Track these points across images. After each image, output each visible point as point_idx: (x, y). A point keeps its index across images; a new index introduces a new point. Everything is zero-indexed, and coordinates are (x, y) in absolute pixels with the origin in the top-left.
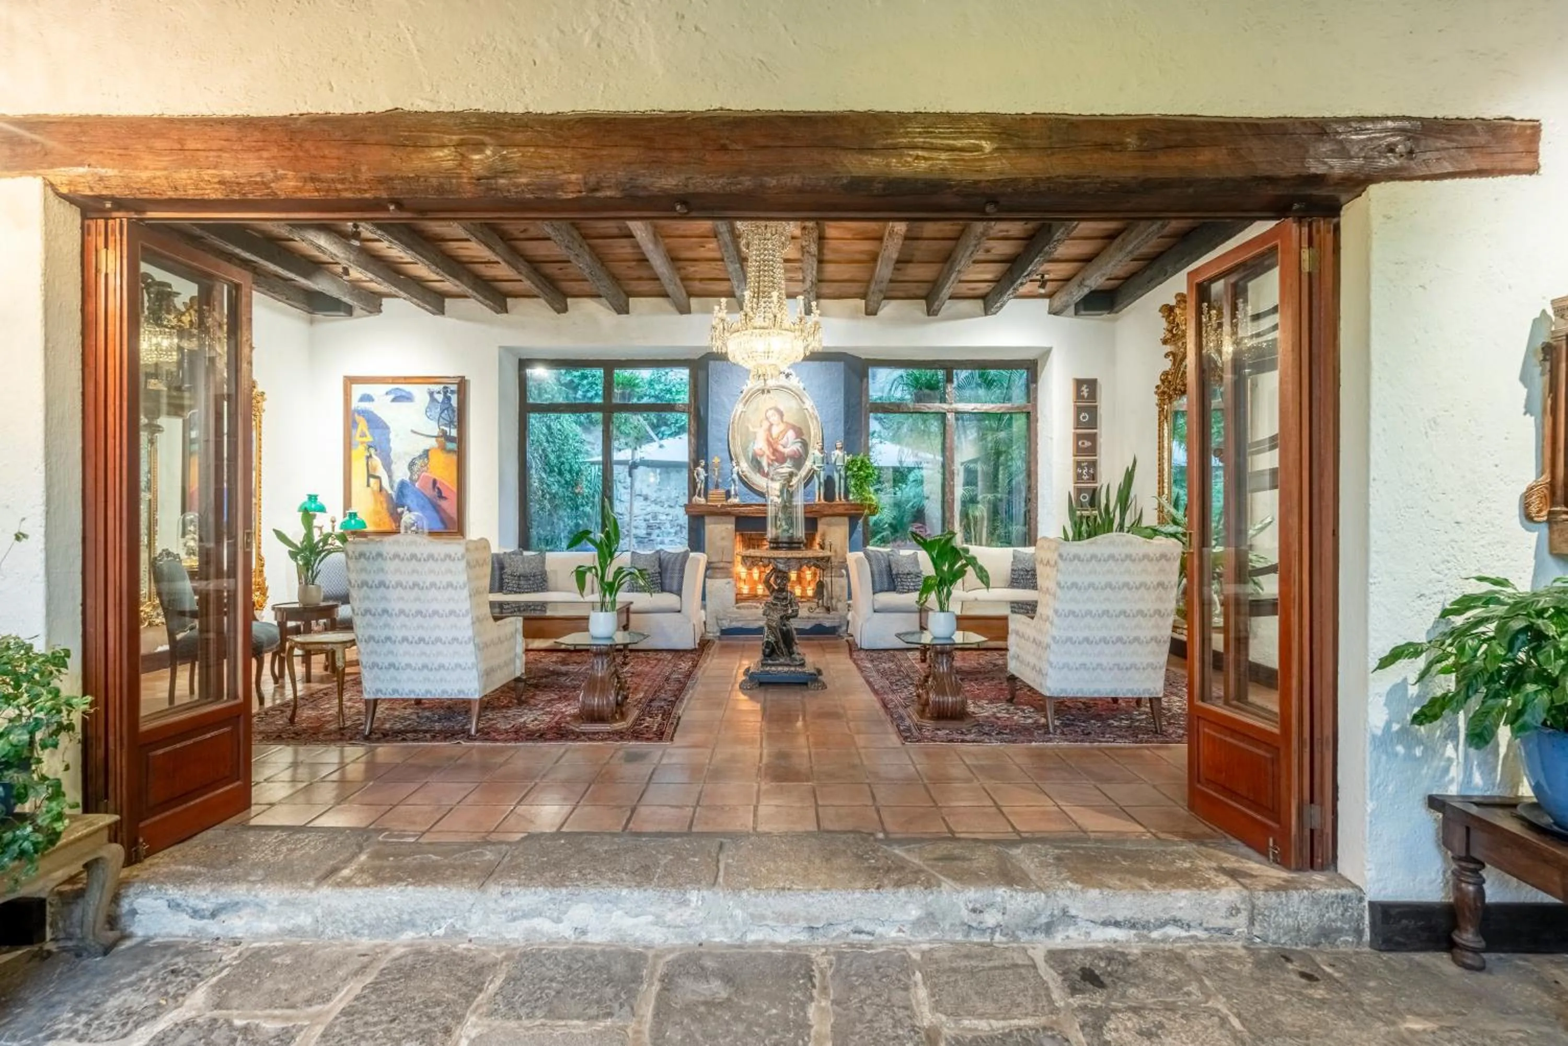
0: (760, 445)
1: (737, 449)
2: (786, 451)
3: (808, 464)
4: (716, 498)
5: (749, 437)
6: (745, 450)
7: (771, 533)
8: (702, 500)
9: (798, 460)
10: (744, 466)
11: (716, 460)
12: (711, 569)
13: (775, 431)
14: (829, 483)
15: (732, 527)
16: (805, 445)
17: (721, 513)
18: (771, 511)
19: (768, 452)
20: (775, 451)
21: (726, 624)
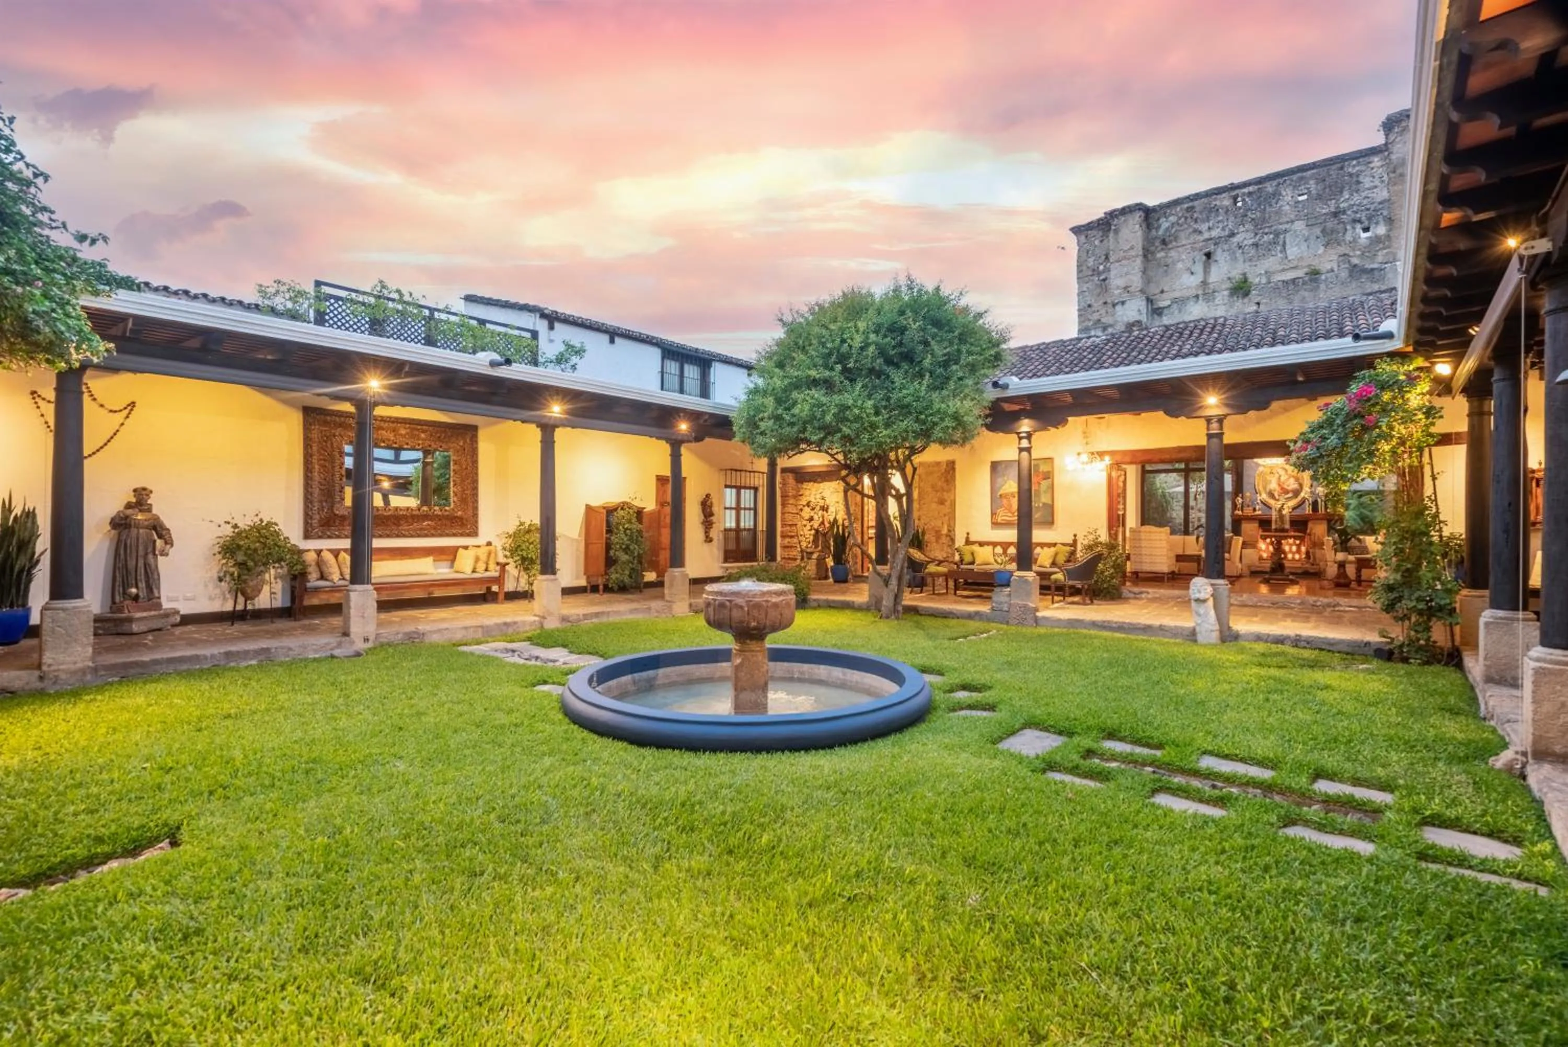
0: (1273, 486)
1: (1260, 488)
2: (1290, 488)
3: (1302, 494)
4: (1248, 511)
5: (1266, 483)
6: (1265, 488)
7: (1273, 527)
8: (1240, 513)
9: (1296, 493)
10: (1264, 496)
11: (1248, 494)
12: (1245, 545)
13: (1283, 479)
14: (1315, 504)
15: (1256, 525)
16: (1301, 485)
17: (1251, 519)
18: (1274, 518)
19: (1278, 488)
20: (1282, 488)
21: (1253, 569)
